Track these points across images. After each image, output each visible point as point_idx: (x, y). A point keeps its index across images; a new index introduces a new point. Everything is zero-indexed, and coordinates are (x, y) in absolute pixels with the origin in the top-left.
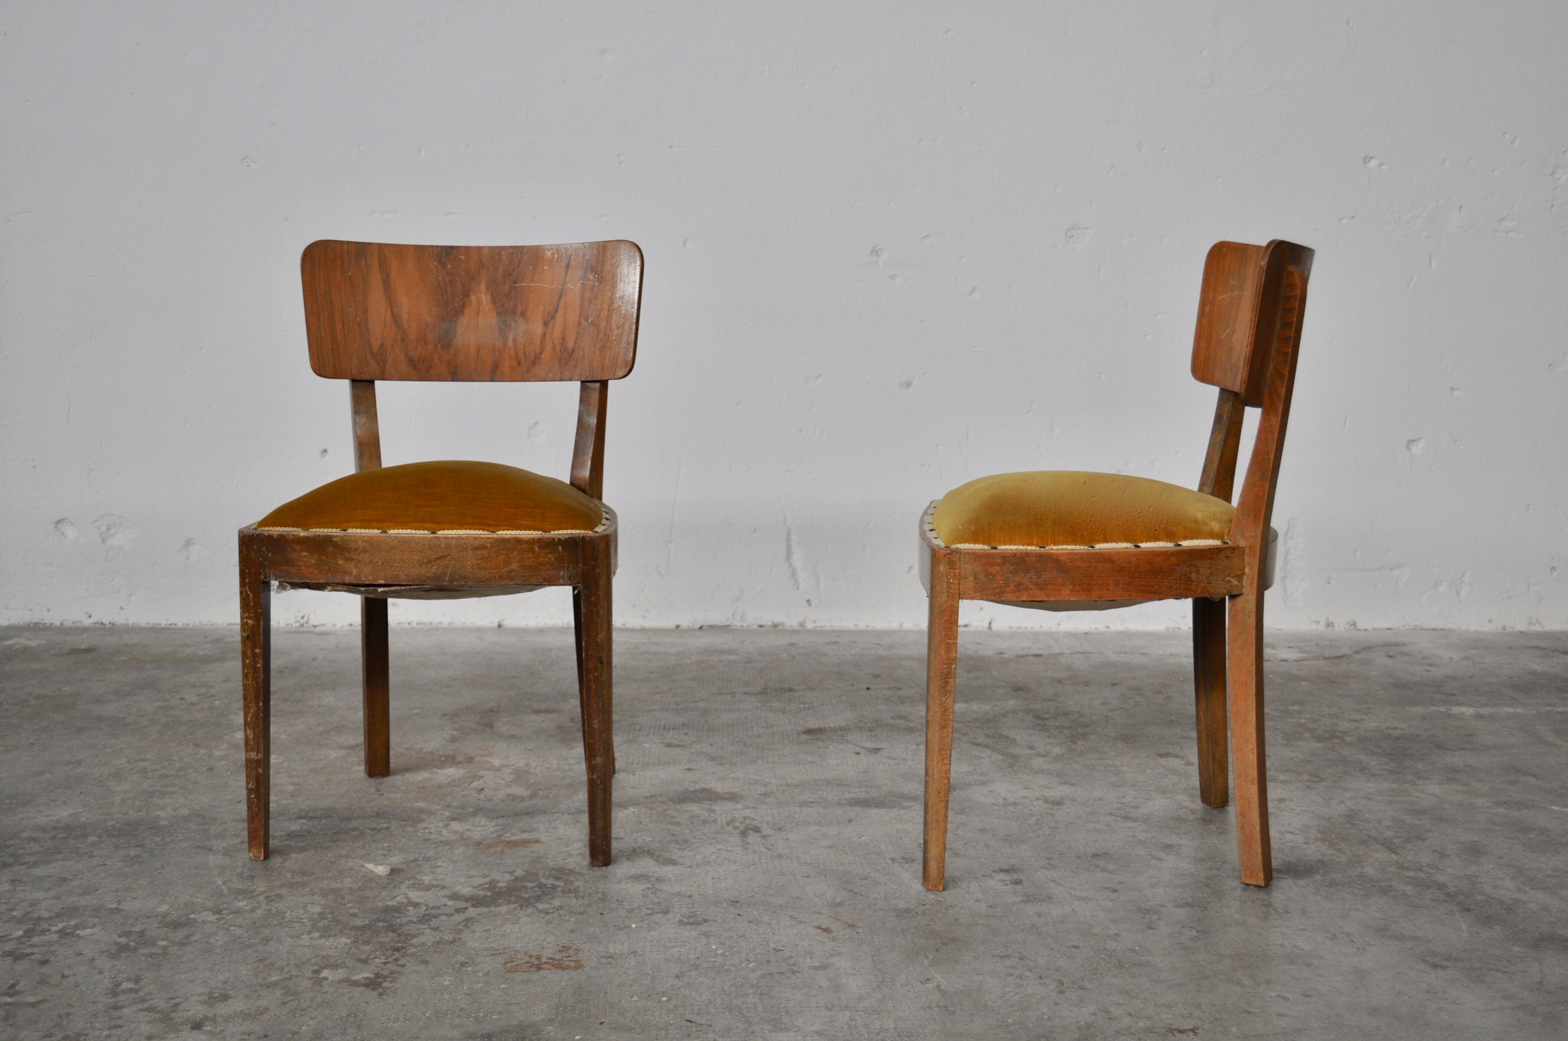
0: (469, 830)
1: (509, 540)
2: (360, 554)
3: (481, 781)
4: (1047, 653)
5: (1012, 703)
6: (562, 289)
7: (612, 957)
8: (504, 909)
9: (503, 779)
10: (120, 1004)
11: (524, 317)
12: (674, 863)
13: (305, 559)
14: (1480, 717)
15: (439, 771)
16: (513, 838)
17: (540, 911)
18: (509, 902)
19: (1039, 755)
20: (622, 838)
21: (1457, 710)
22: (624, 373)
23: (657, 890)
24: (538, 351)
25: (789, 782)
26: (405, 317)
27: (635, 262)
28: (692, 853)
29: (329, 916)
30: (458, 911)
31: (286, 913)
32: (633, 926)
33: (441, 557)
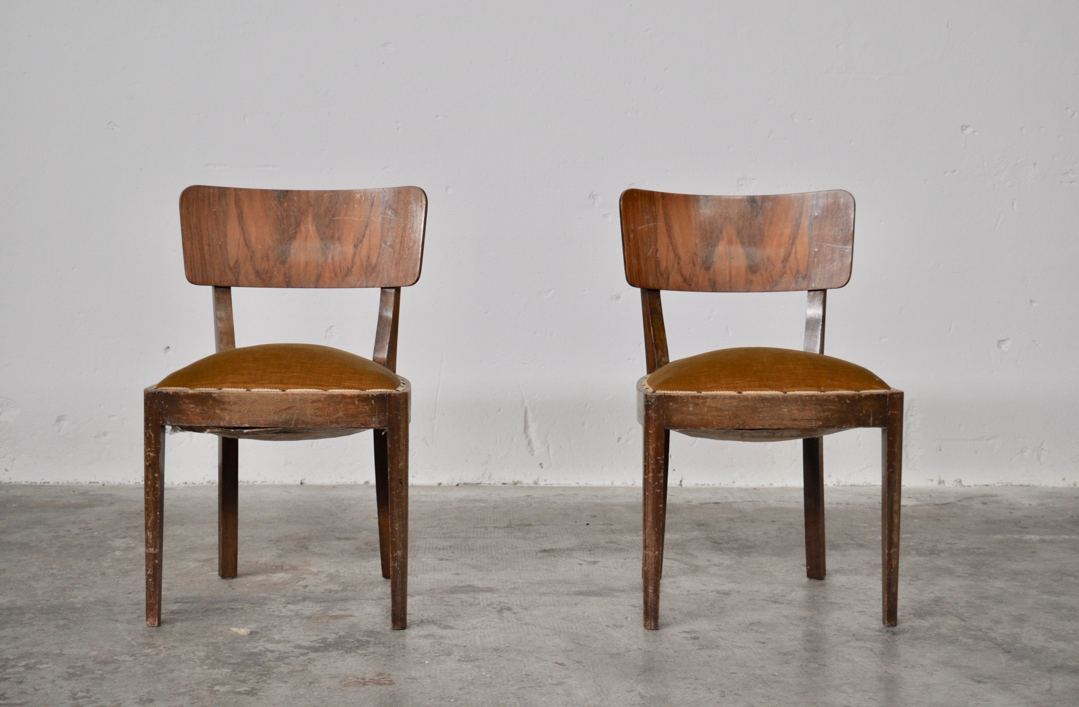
0: (301, 609)
1: (337, 396)
2: (231, 405)
3: (305, 581)
4: (724, 501)
5: (695, 534)
6: (368, 221)
7: (414, 679)
8: (334, 653)
9: (321, 580)
10: (80, 704)
11: (340, 242)
12: (452, 628)
13: (192, 410)
14: (1043, 541)
15: (273, 575)
16: (334, 614)
17: (361, 655)
18: (337, 649)
19: (715, 565)
20: (412, 614)
21: (1028, 537)
22: (413, 282)
23: (441, 643)
24: (350, 266)
25: (531, 581)
26: (253, 241)
27: (421, 202)
28: (464, 623)
29: (212, 657)
30: (302, 654)
31: (181, 656)
32: (427, 662)
33: (289, 408)
